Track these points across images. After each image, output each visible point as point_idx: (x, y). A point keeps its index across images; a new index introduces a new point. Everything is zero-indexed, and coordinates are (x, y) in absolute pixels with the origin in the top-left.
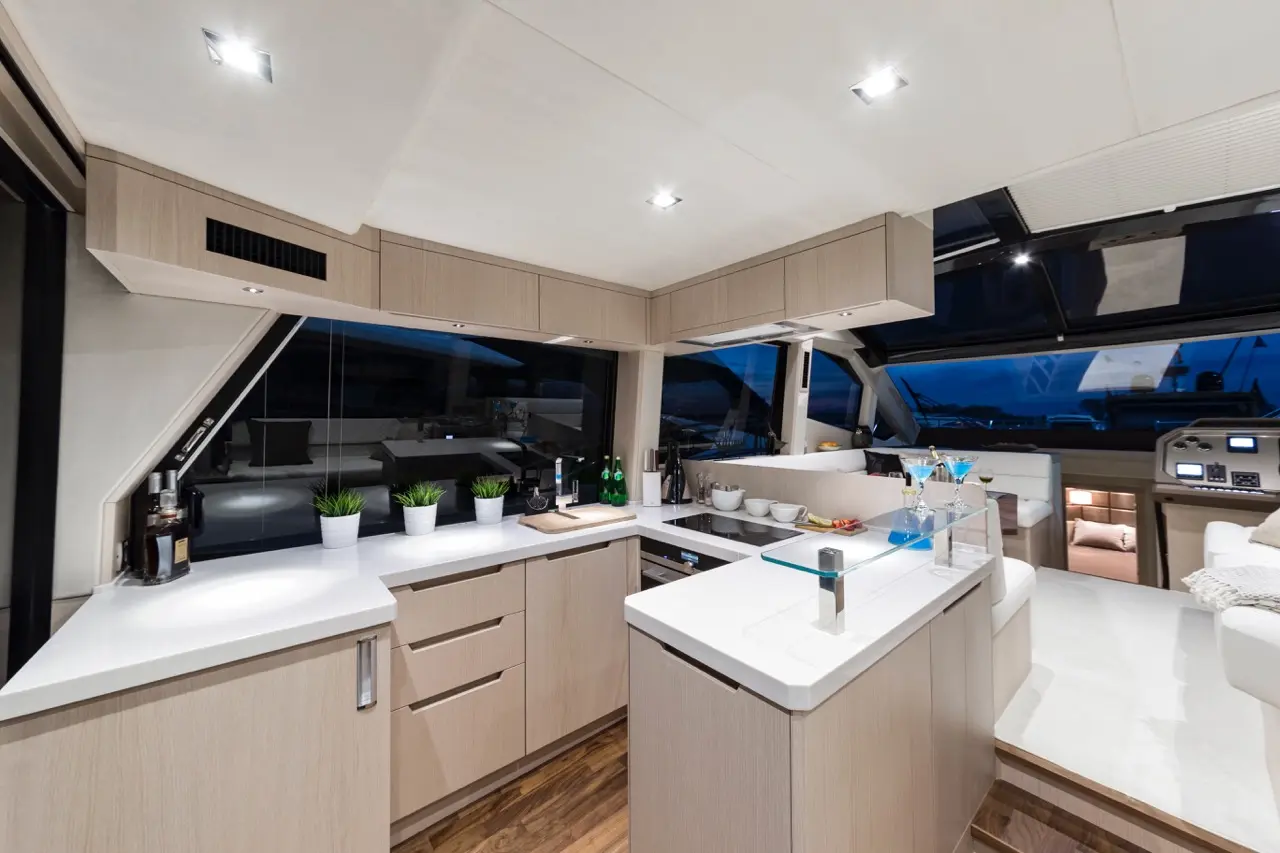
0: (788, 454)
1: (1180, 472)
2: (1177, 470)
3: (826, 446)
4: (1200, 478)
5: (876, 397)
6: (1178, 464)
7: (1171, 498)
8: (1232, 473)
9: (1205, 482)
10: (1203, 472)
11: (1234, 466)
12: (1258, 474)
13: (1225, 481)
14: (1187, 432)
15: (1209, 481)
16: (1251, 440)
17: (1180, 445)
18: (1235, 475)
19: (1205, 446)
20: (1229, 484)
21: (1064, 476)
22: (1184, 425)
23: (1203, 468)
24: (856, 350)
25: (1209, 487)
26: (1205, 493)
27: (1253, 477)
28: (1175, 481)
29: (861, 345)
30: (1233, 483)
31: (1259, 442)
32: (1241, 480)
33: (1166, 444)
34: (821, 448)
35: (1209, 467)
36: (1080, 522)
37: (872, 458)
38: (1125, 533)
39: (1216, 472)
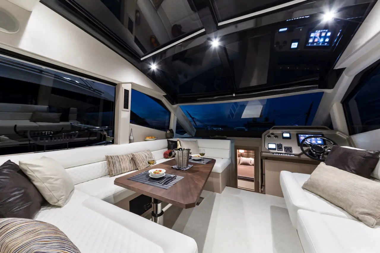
0: (117, 144)
1: (269, 147)
2: (268, 147)
3: (148, 139)
4: (275, 149)
5: (176, 118)
6: (268, 144)
7: (267, 158)
8: (284, 147)
9: (276, 151)
10: (276, 147)
11: (285, 144)
12: (291, 147)
13: (282, 151)
14: (271, 131)
15: (278, 150)
16: (289, 134)
17: (269, 136)
18: (285, 148)
19: (276, 137)
20: (283, 152)
21: (235, 146)
22: (269, 129)
23: (276, 145)
24: (163, 96)
25: (278, 153)
26: (277, 156)
27: (290, 149)
28: (268, 151)
29: (165, 94)
30: (285, 151)
31: (291, 135)
32: (287, 150)
33: (265, 135)
34: (146, 139)
35: (277, 144)
36: (241, 158)
37: (170, 143)
38: (251, 160)
39: (279, 147)
